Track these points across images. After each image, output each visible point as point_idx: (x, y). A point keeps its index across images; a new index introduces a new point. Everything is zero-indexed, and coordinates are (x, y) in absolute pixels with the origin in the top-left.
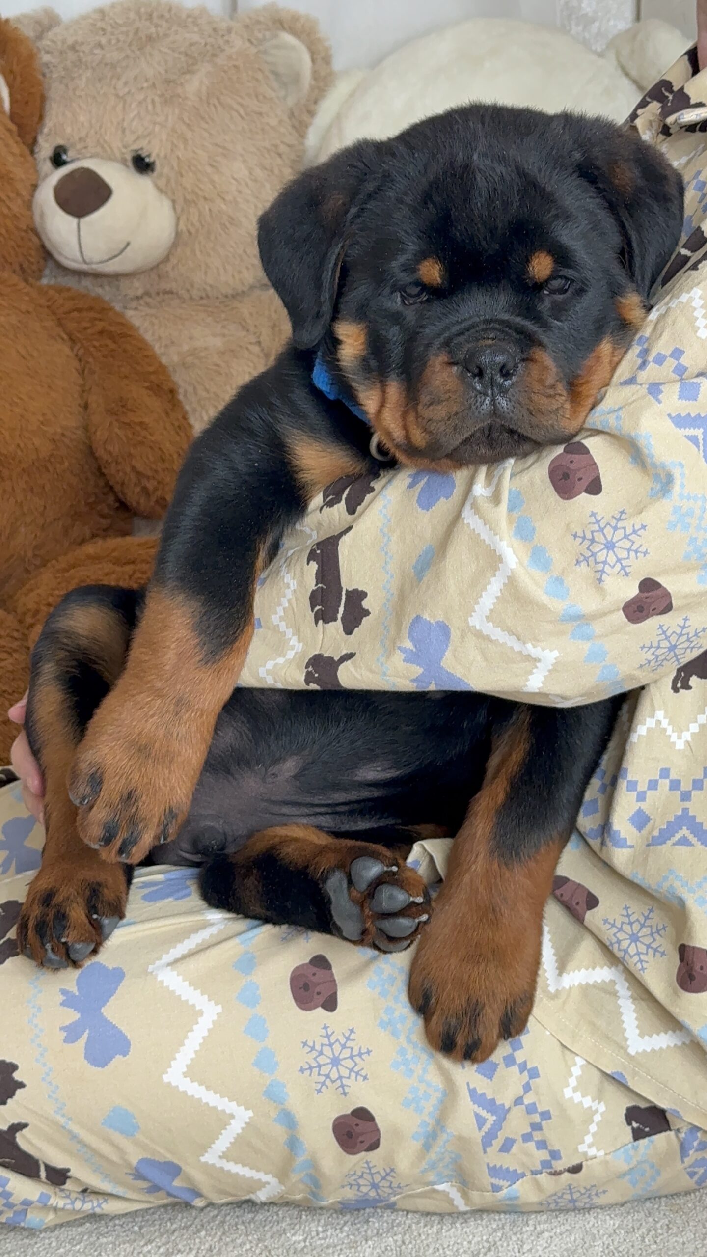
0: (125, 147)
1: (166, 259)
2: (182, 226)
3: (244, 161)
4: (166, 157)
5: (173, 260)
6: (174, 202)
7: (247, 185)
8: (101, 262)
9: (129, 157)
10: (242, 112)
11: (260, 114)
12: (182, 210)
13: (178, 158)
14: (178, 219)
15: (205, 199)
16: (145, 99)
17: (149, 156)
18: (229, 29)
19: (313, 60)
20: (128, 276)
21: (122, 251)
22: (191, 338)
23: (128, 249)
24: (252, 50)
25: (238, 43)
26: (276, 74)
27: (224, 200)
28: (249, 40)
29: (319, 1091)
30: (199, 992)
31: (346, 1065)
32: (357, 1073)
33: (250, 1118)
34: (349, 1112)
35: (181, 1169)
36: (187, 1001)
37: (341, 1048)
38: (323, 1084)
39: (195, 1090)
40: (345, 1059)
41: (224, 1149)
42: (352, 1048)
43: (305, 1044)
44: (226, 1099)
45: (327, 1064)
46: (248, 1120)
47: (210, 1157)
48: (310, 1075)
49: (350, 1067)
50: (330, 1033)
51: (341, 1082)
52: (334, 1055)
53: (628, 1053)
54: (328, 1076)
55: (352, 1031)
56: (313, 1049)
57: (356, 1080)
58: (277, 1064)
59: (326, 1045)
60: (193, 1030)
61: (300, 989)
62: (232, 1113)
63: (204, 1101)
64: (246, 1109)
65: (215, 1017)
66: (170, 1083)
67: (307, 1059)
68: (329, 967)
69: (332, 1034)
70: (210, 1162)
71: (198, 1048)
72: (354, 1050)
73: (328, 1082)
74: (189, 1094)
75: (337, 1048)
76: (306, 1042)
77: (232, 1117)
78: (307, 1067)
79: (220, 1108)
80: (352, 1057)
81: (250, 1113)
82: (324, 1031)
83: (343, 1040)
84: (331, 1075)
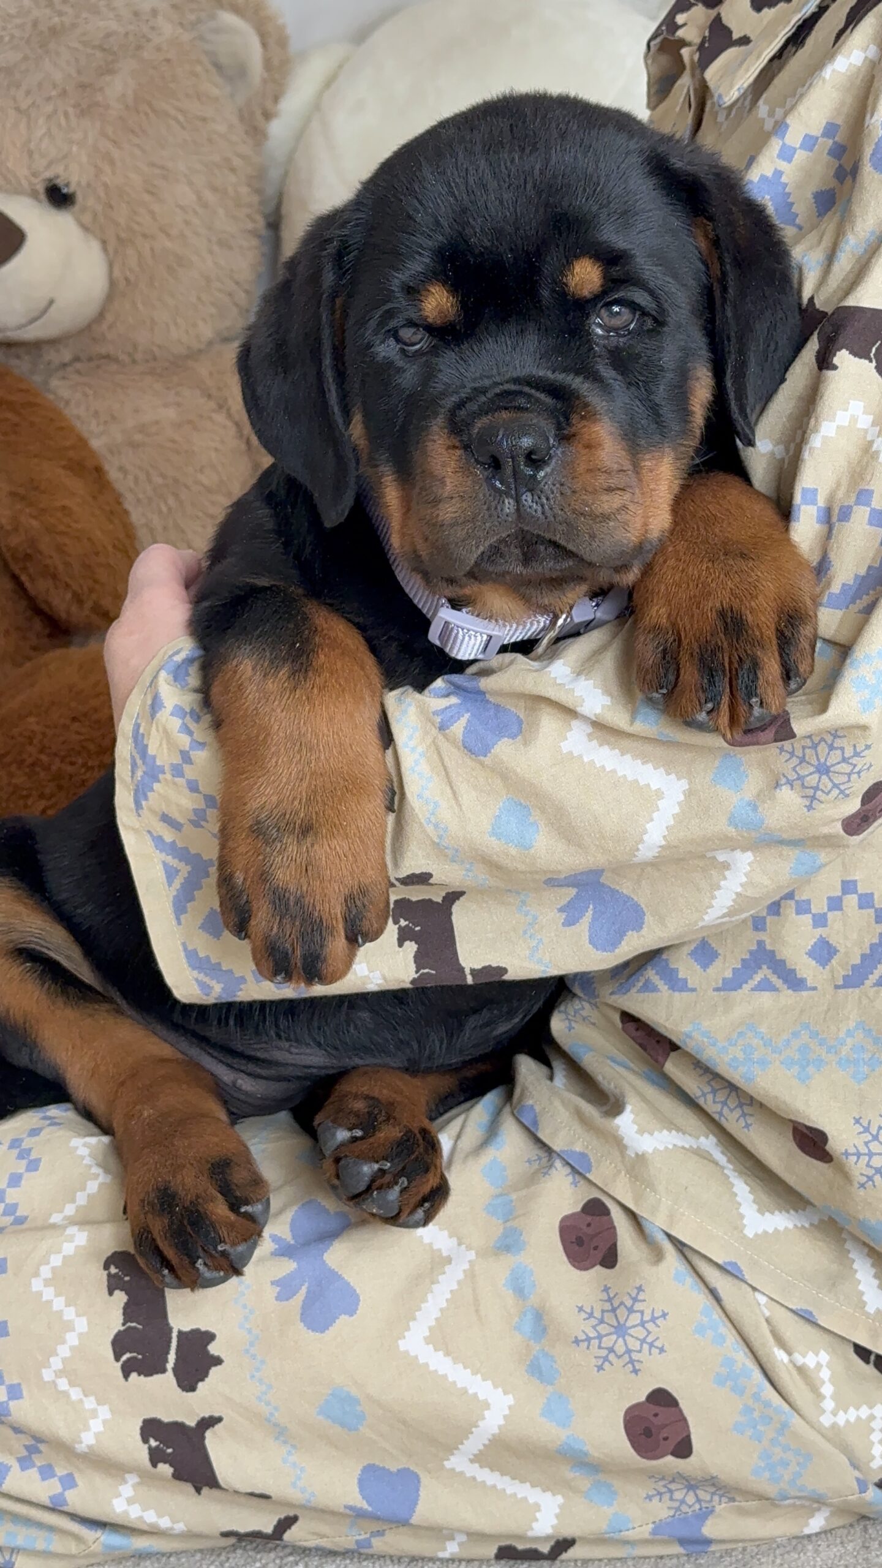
0: (34, 175)
1: (101, 316)
2: (117, 273)
3: (190, 183)
4: (89, 185)
5: (109, 318)
6: (104, 243)
7: (196, 213)
8: (20, 327)
9: (41, 188)
10: (181, 118)
11: (204, 120)
12: (116, 252)
13: (105, 185)
14: (111, 265)
15: (145, 236)
16: (55, 111)
17: (67, 185)
18: (154, 12)
19: (264, 45)
20: (53, 342)
21: (45, 311)
22: (137, 411)
23: (54, 306)
24: (186, 37)
25: (168, 29)
26: (218, 66)
27: (168, 235)
28: (181, 24)
29: (600, 1368)
30: (446, 1233)
31: (635, 1335)
32: (651, 1345)
33: (510, 1407)
34: (642, 1398)
35: (419, 1482)
36: (431, 1244)
37: (627, 1313)
38: (606, 1359)
39: (439, 1363)
40: (634, 1326)
41: (476, 1452)
42: (642, 1313)
43: (581, 1309)
44: (479, 1376)
45: (610, 1334)
46: (507, 1412)
47: (457, 1462)
48: (588, 1348)
49: (641, 1337)
50: (612, 1295)
51: (630, 1357)
52: (618, 1322)
53: (745, 1236)
54: (611, 1350)
55: (640, 1289)
56: (591, 1315)
57: (650, 1354)
58: (545, 1330)
59: (608, 1311)
60: (438, 1282)
61: (572, 1242)
62: (486, 1399)
63: (450, 1380)
64: (505, 1393)
65: (466, 1266)
66: (407, 1352)
67: (582, 1327)
68: (606, 1212)
69: (615, 1296)
70: (458, 1470)
71: (445, 1305)
72: (645, 1315)
73: (612, 1357)
74: (432, 1368)
75: (622, 1312)
76: (582, 1306)
77: (487, 1405)
78: (584, 1337)
79: (471, 1392)
80: (643, 1324)
81: (510, 1400)
82: (605, 1294)
83: (629, 1303)
84: (616, 1348)
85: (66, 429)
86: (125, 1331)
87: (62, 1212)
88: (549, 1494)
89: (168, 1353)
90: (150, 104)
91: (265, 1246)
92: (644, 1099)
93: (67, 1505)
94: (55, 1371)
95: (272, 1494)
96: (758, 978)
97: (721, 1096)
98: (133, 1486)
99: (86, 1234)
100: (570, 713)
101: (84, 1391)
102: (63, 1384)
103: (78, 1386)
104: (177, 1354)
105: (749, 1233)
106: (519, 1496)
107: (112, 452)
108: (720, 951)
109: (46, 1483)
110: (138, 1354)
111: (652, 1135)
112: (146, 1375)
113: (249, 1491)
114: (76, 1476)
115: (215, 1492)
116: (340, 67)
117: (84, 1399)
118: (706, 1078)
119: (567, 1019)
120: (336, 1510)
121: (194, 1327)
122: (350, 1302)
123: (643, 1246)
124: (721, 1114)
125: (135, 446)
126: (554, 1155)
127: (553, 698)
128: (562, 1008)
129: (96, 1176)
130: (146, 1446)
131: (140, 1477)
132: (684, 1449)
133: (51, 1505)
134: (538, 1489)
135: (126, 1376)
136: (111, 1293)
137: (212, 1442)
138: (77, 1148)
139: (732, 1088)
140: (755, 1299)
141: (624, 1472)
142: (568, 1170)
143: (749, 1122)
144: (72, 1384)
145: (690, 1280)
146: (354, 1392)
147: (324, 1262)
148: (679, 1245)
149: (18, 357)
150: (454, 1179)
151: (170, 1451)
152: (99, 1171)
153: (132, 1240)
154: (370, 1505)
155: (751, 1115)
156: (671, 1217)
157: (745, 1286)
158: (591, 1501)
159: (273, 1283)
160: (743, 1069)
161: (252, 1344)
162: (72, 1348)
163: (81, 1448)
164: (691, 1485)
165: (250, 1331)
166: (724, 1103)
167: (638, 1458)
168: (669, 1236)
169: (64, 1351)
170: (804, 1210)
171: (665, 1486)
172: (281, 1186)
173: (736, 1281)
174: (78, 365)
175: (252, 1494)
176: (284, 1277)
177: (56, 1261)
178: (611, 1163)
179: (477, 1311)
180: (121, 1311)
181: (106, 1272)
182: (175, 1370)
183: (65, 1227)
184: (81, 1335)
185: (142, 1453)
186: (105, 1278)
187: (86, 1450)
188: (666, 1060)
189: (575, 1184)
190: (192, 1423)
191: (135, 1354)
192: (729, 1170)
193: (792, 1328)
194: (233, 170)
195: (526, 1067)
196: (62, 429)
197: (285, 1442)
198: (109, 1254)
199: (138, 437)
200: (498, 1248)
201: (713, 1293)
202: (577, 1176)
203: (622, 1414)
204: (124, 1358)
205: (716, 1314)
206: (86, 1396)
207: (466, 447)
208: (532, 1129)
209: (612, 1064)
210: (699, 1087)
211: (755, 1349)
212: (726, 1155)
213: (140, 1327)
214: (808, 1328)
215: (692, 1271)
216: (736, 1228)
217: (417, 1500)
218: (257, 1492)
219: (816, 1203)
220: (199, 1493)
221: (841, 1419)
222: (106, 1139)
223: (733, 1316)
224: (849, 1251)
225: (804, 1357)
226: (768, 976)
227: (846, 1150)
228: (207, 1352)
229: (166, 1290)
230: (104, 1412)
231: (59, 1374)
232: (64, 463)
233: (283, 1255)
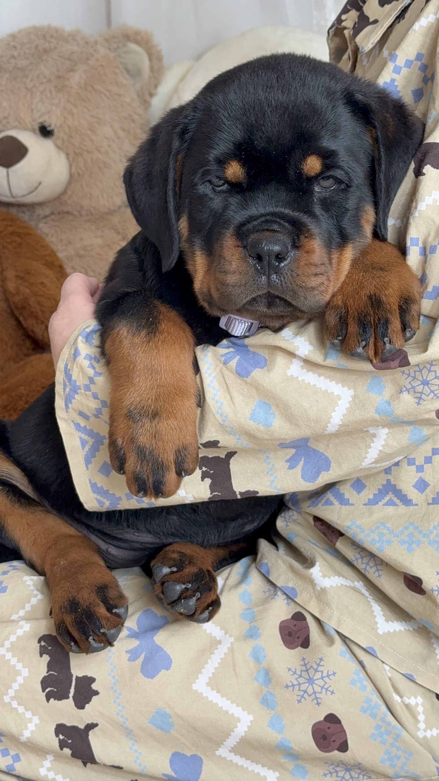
0: (34, 121)
1: (65, 192)
2: (73, 170)
3: (112, 126)
4: (61, 125)
5: (69, 192)
6: (67, 155)
7: (114, 141)
8: (24, 196)
9: (37, 127)
10: (108, 94)
11: (120, 95)
12: (73, 160)
13: (69, 126)
14: (71, 166)
15: (88, 152)
16: (45, 90)
17: (50, 126)
18: (96, 42)
19: (150, 60)
20: (41, 204)
21: (36, 188)
22: (81, 240)
23: (40, 187)
24: (112, 55)
25: (102, 51)
26: (128, 71)
27: (99, 151)
28: (109, 49)
29: (299, 701)
30: (218, 628)
31: (318, 684)
32: (327, 690)
33: (251, 722)
34: (322, 719)
35: (202, 762)
36: (211, 634)
37: (314, 672)
38: (302, 696)
39: (213, 696)
40: (318, 679)
41: (233, 746)
42: (322, 672)
43: (290, 669)
44: (235, 704)
45: (305, 683)
46: (249, 724)
47: (223, 752)
48: (293, 690)
49: (321, 685)
50: (306, 662)
51: (316, 696)
52: (310, 677)
53: (378, 634)
54: (305, 692)
55: (321, 659)
56: (295, 673)
57: (326, 694)
58: (270, 680)
59: (304, 671)
60: (214, 654)
61: (286, 635)
62: (238, 717)
63: (220, 706)
64: (249, 714)
65: (229, 645)
66: (197, 690)
67: (291, 679)
68: (304, 619)
69: (308, 663)
70: (223, 756)
71: (217, 666)
72: (324, 673)
73: (306, 696)
74: (210, 699)
75: (311, 672)
76: (290, 668)
77: (239, 720)
78: (291, 684)
79: (230, 713)
80: (322, 678)
81: (251, 717)
82: (303, 662)
83: (315, 666)
84: (308, 691)
85: (45, 247)
86: (48, 676)
87: (17, 614)
88: (271, 771)
89: (70, 688)
90: (92, 87)
91: (124, 633)
92: (325, 560)
93: (15, 770)
94: (10, 697)
95: (123, 766)
96: (387, 499)
97: (365, 560)
98: (50, 761)
99: (29, 625)
100: (291, 354)
101: (25, 708)
102: (15, 704)
103: (22, 705)
104: (75, 689)
105: (380, 632)
106: (256, 772)
107: (68, 259)
108: (367, 485)
109: (4, 758)
110: (55, 688)
111: (330, 578)
112: (59, 700)
113: (111, 764)
114: (21, 755)
115: (93, 765)
116: (188, 71)
117: (26, 712)
118: (358, 550)
119: (285, 520)
120: (157, 776)
121: (85, 674)
122: (167, 663)
123: (324, 637)
124: (365, 569)
125: (80, 256)
126: (278, 589)
127: (282, 347)
128: (283, 515)
129: (36, 596)
130: (58, 738)
131: (54, 756)
132: (344, 747)
133: (6, 771)
134: (266, 768)
135: (48, 700)
136: (41, 656)
137: (93, 738)
138: (26, 581)
139: (372, 555)
140: (383, 667)
141: (313, 760)
142: (285, 597)
143: (380, 574)
144: (19, 704)
145: (348, 655)
146: (168, 711)
147: (154, 641)
148: (343, 638)
149: (23, 212)
150: (223, 600)
151: (70, 741)
152: (38, 593)
153: (54, 628)
154: (175, 774)
155: (382, 570)
156: (339, 622)
157: (378, 660)
158: (294, 775)
159: (126, 652)
160: (378, 545)
161: (115, 684)
162: (20, 685)
163: (23, 739)
164: (348, 768)
165: (114, 677)
166: (367, 564)
167: (319, 751)
168: (338, 632)
169: (16, 686)
170: (410, 621)
171: (334, 769)
172: (133, 602)
173: (373, 657)
174: (53, 217)
175: (113, 766)
176: (133, 649)
177: (13, 638)
178: (307, 593)
179: (234, 670)
180: (46, 665)
181: (39, 644)
182: (73, 697)
183: (19, 621)
184: (25, 678)
185: (55, 742)
186: (38, 647)
187: (26, 740)
188: (337, 541)
189: (288, 604)
190: (82, 727)
191: (53, 689)
192: (370, 598)
193: (403, 684)
194: (133, 121)
195: (264, 545)
196: (43, 246)
197: (131, 739)
198: (41, 636)
199: (82, 252)
200: (247, 636)
201: (361, 663)
202: (289, 601)
203: (311, 727)
204: (47, 690)
205: (362, 675)
206: (26, 710)
207: (245, 247)
208: (267, 575)
209: (309, 543)
210: (354, 555)
211: (383, 694)
212: (369, 592)
213: (56, 674)
214: (412, 684)
215: (349, 652)
216: (373, 629)
217: (201, 772)
218: (116, 765)
219: (416, 618)
220: (85, 766)
221: (429, 734)
222: (42, 578)
223: (371, 676)
224: (433, 643)
225: (409, 699)
226: (392, 498)
227: (432, 588)
228: (91, 688)
229: (71, 654)
230: (36, 720)
231: (13, 698)
232: (43, 262)
233: (132, 637)
